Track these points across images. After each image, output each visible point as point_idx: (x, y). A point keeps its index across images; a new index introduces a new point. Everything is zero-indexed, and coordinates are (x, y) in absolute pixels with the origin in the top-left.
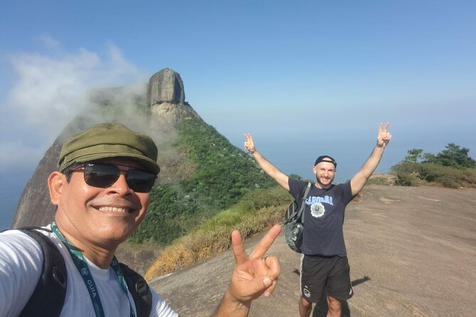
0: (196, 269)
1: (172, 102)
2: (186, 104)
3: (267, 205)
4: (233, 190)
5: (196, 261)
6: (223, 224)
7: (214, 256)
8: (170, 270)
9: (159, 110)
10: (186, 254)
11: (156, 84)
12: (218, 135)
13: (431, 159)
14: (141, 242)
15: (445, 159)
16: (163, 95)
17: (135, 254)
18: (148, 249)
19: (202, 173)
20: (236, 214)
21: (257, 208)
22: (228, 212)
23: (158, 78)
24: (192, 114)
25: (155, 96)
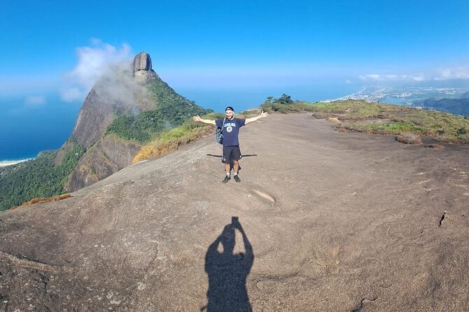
0: (161, 160)
1: (145, 70)
2: (152, 70)
3: (198, 126)
4: (177, 117)
5: (160, 155)
6: (174, 136)
7: (170, 153)
8: (146, 158)
9: (139, 74)
10: (154, 151)
11: (137, 60)
12: (169, 88)
13: (276, 101)
14: (129, 139)
15: (281, 101)
16: (141, 66)
17: (126, 145)
18: (133, 143)
19: (160, 107)
20: (181, 131)
21: (193, 128)
22: (176, 129)
23: (139, 57)
24: (155, 76)
25: (137, 66)
